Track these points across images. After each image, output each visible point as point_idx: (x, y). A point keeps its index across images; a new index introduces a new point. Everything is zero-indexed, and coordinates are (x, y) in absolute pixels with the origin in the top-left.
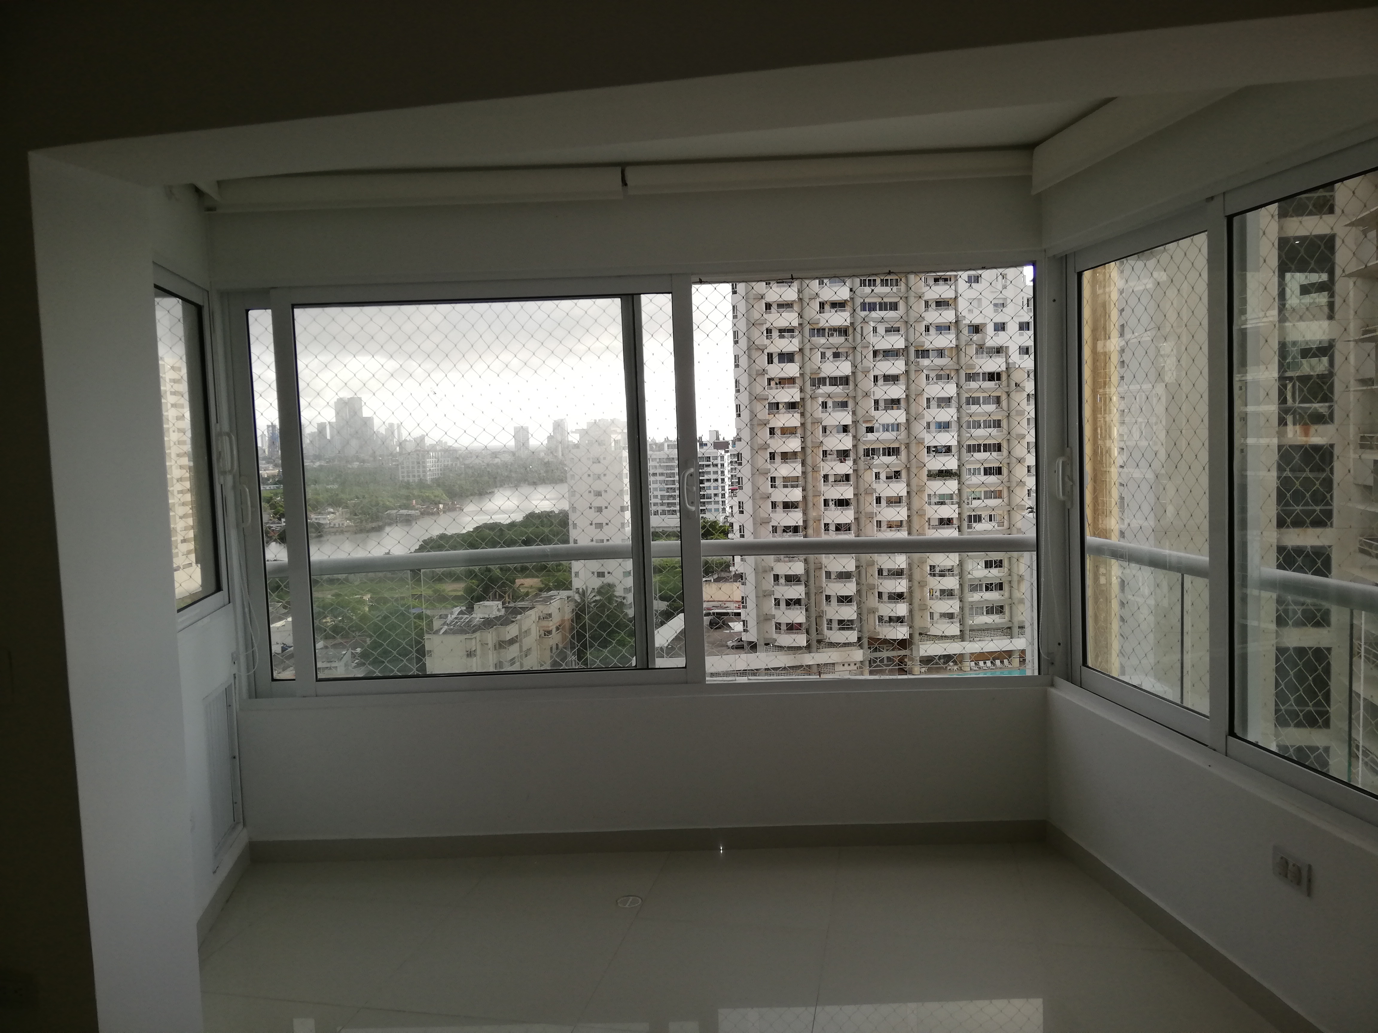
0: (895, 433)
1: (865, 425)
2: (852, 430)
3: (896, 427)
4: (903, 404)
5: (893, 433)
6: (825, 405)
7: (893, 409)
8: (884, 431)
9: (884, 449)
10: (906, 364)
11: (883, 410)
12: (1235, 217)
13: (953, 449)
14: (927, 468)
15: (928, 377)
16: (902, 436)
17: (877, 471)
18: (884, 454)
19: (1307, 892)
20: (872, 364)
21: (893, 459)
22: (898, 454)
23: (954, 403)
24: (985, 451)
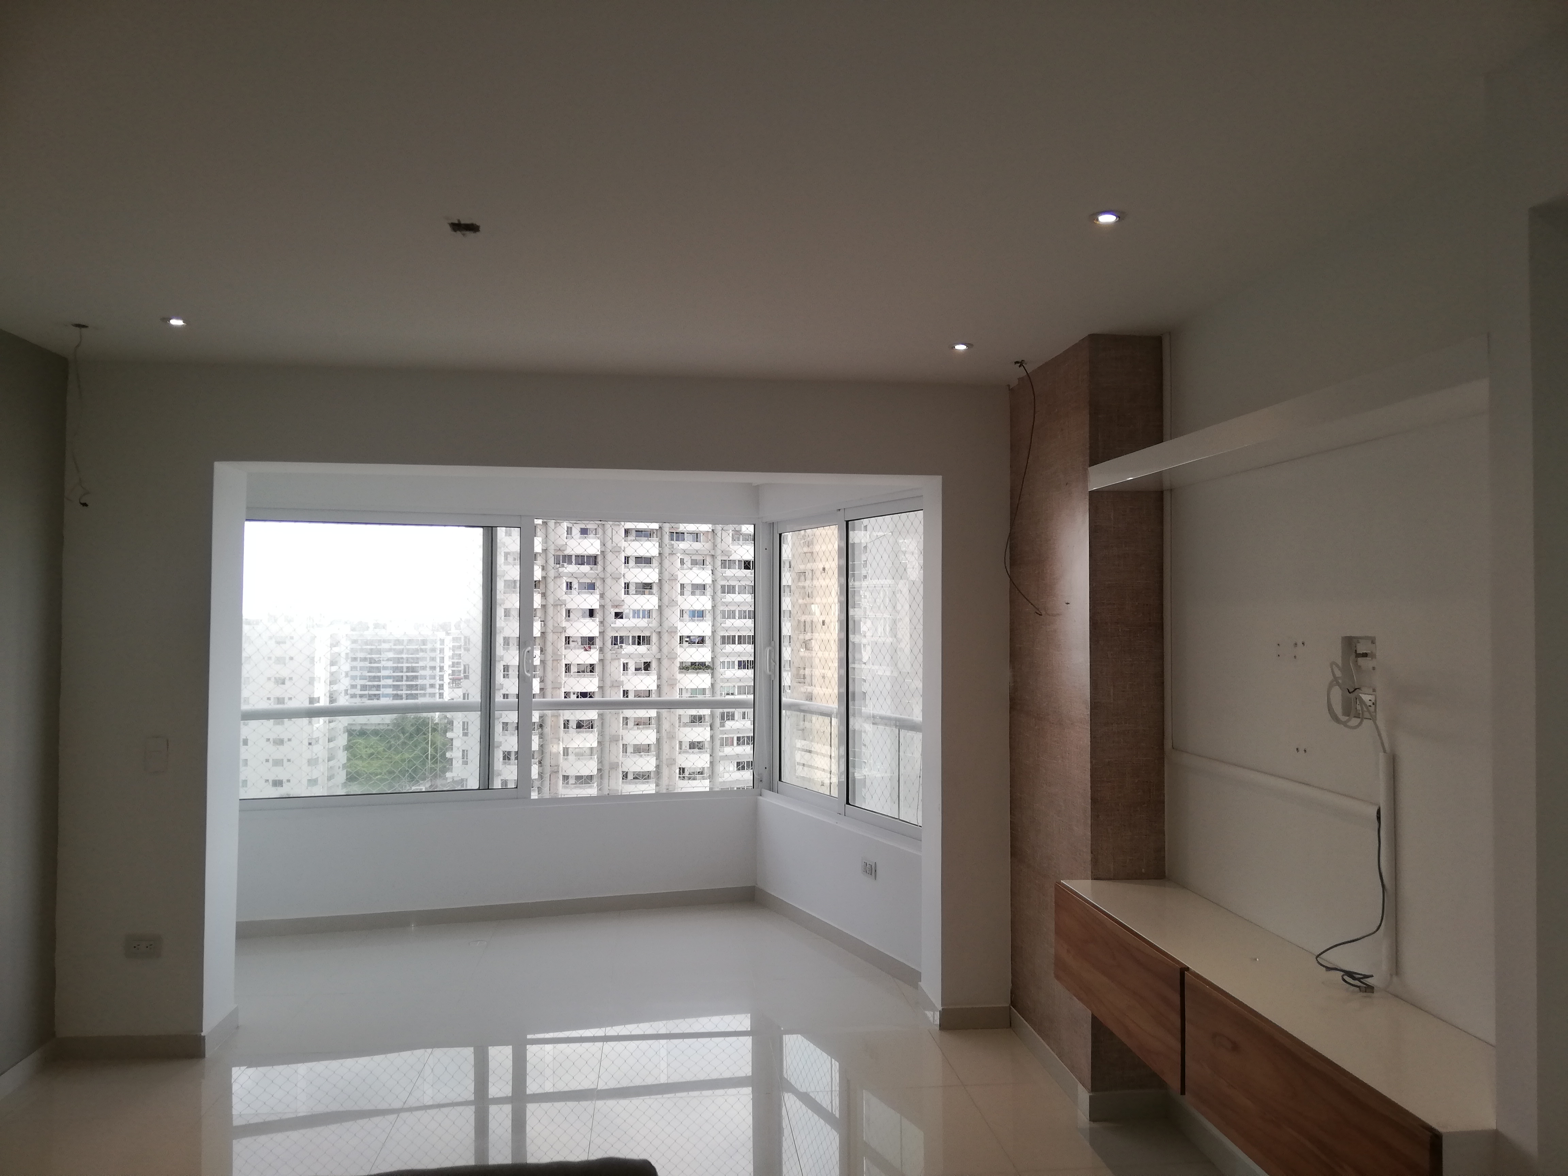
0: (646, 620)
1: (613, 611)
2: (598, 615)
3: (648, 614)
4: (655, 588)
5: (644, 619)
6: (569, 586)
7: (644, 594)
8: (634, 617)
9: (634, 637)
10: (659, 546)
11: (634, 594)
12: (849, 522)
13: (707, 640)
14: (679, 660)
15: (682, 562)
16: (654, 623)
17: (625, 662)
18: (634, 643)
19: (874, 877)
20: (623, 544)
21: (643, 649)
22: (649, 643)
23: (709, 591)
24: (740, 643)
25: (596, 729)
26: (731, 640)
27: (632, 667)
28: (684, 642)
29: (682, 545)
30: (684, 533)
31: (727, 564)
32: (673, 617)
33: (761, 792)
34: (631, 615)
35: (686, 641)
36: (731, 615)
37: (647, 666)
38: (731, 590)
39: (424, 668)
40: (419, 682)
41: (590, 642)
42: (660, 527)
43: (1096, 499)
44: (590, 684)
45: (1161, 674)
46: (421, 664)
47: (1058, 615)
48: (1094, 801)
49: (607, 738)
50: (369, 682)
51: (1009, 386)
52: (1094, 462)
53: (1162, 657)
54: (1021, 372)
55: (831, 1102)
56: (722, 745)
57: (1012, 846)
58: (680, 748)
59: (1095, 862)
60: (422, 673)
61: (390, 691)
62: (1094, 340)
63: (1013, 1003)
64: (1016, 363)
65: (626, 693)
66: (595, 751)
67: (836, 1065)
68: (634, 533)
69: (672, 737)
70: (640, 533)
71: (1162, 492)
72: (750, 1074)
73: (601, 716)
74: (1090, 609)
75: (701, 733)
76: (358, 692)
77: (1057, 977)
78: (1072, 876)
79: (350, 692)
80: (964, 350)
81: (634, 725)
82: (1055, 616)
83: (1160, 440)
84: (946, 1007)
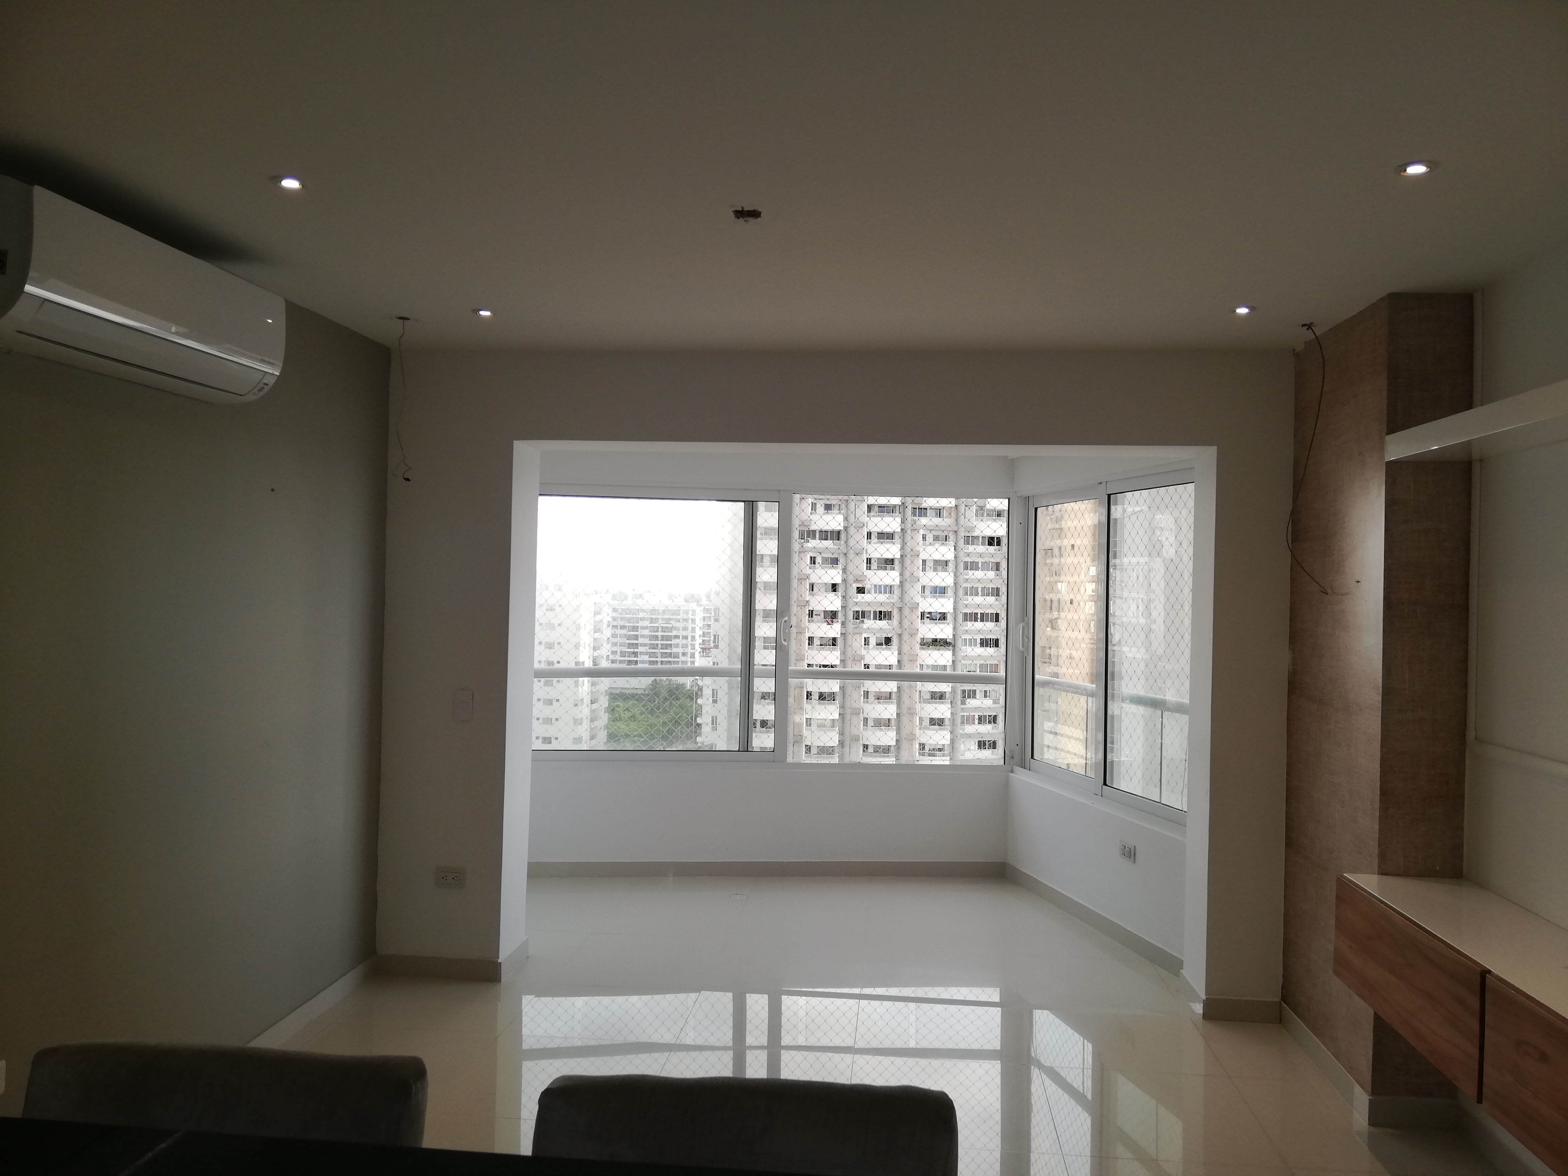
0: (887, 595)
1: (855, 586)
2: (841, 590)
3: (890, 589)
4: (897, 564)
5: (885, 595)
6: (813, 561)
7: (886, 570)
8: (875, 592)
9: (875, 612)
10: (902, 522)
11: (876, 570)
12: (1112, 496)
13: (949, 617)
14: (920, 636)
15: (924, 538)
16: (895, 597)
17: (866, 636)
18: (875, 618)
19: (1133, 861)
20: (865, 519)
21: (883, 624)
22: (890, 619)
23: (951, 566)
24: (982, 620)
25: (837, 702)
26: (973, 617)
27: (873, 642)
28: (925, 618)
29: (923, 521)
30: (927, 509)
31: (970, 540)
32: (914, 593)
33: (1012, 769)
34: (873, 591)
35: (928, 617)
36: (974, 592)
37: (888, 641)
38: (974, 566)
39: (677, 637)
40: (674, 650)
41: (832, 616)
42: (903, 503)
43: (1394, 471)
44: (832, 657)
45: (1465, 660)
46: (674, 633)
47: (1347, 594)
48: (1384, 793)
49: (848, 711)
50: (628, 648)
51: (1294, 350)
52: (1391, 430)
53: (1466, 642)
54: (1310, 335)
55: (1083, 1083)
56: (962, 723)
57: (1288, 837)
58: (921, 724)
59: (1382, 856)
60: (674, 642)
61: (646, 658)
62: (1394, 299)
63: (1284, 998)
64: (1303, 325)
65: (867, 666)
66: (836, 723)
67: (1089, 1047)
68: (876, 509)
69: (912, 713)
70: (883, 509)
71: (1470, 463)
72: (999, 1048)
73: (842, 688)
74: (1384, 588)
75: (942, 710)
76: (618, 658)
77: (1336, 973)
78: (1355, 870)
79: (612, 657)
80: (1247, 313)
81: (875, 699)
82: (1343, 595)
83: (1469, 406)
84: (1210, 997)
